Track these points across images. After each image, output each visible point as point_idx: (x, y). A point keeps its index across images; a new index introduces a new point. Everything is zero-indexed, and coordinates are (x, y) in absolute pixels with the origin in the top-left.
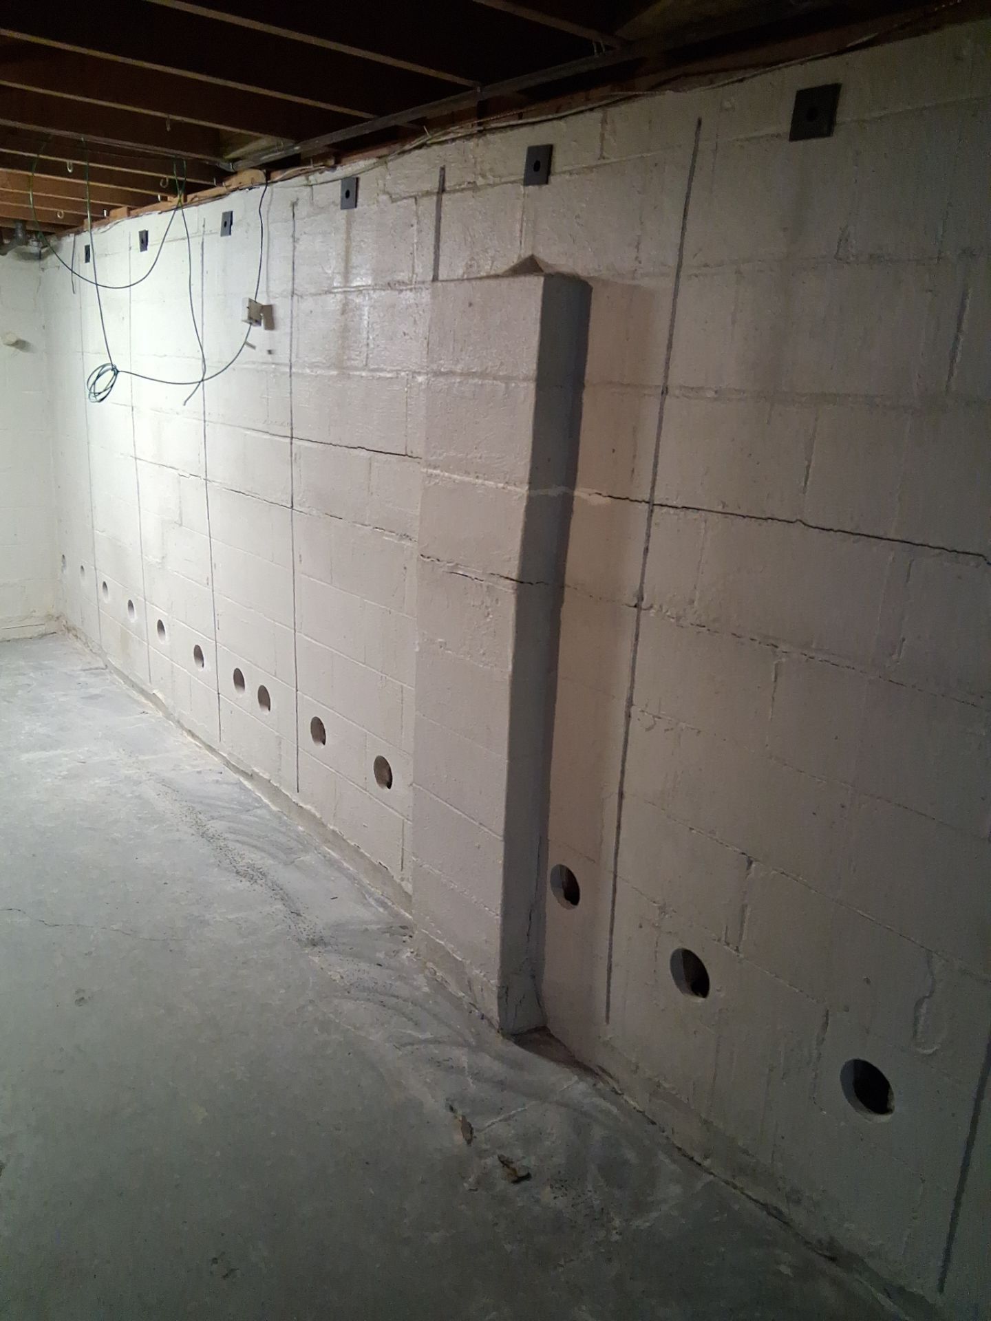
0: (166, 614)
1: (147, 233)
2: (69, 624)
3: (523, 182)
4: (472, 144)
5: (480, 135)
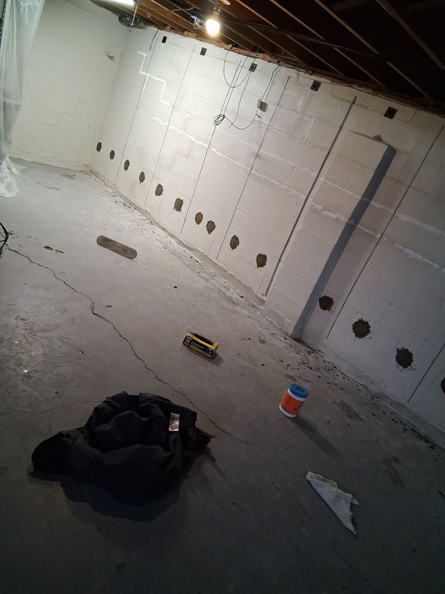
1: (206, 49)
2: (93, 170)
3: (384, 115)
4: (370, 95)
5: (373, 95)
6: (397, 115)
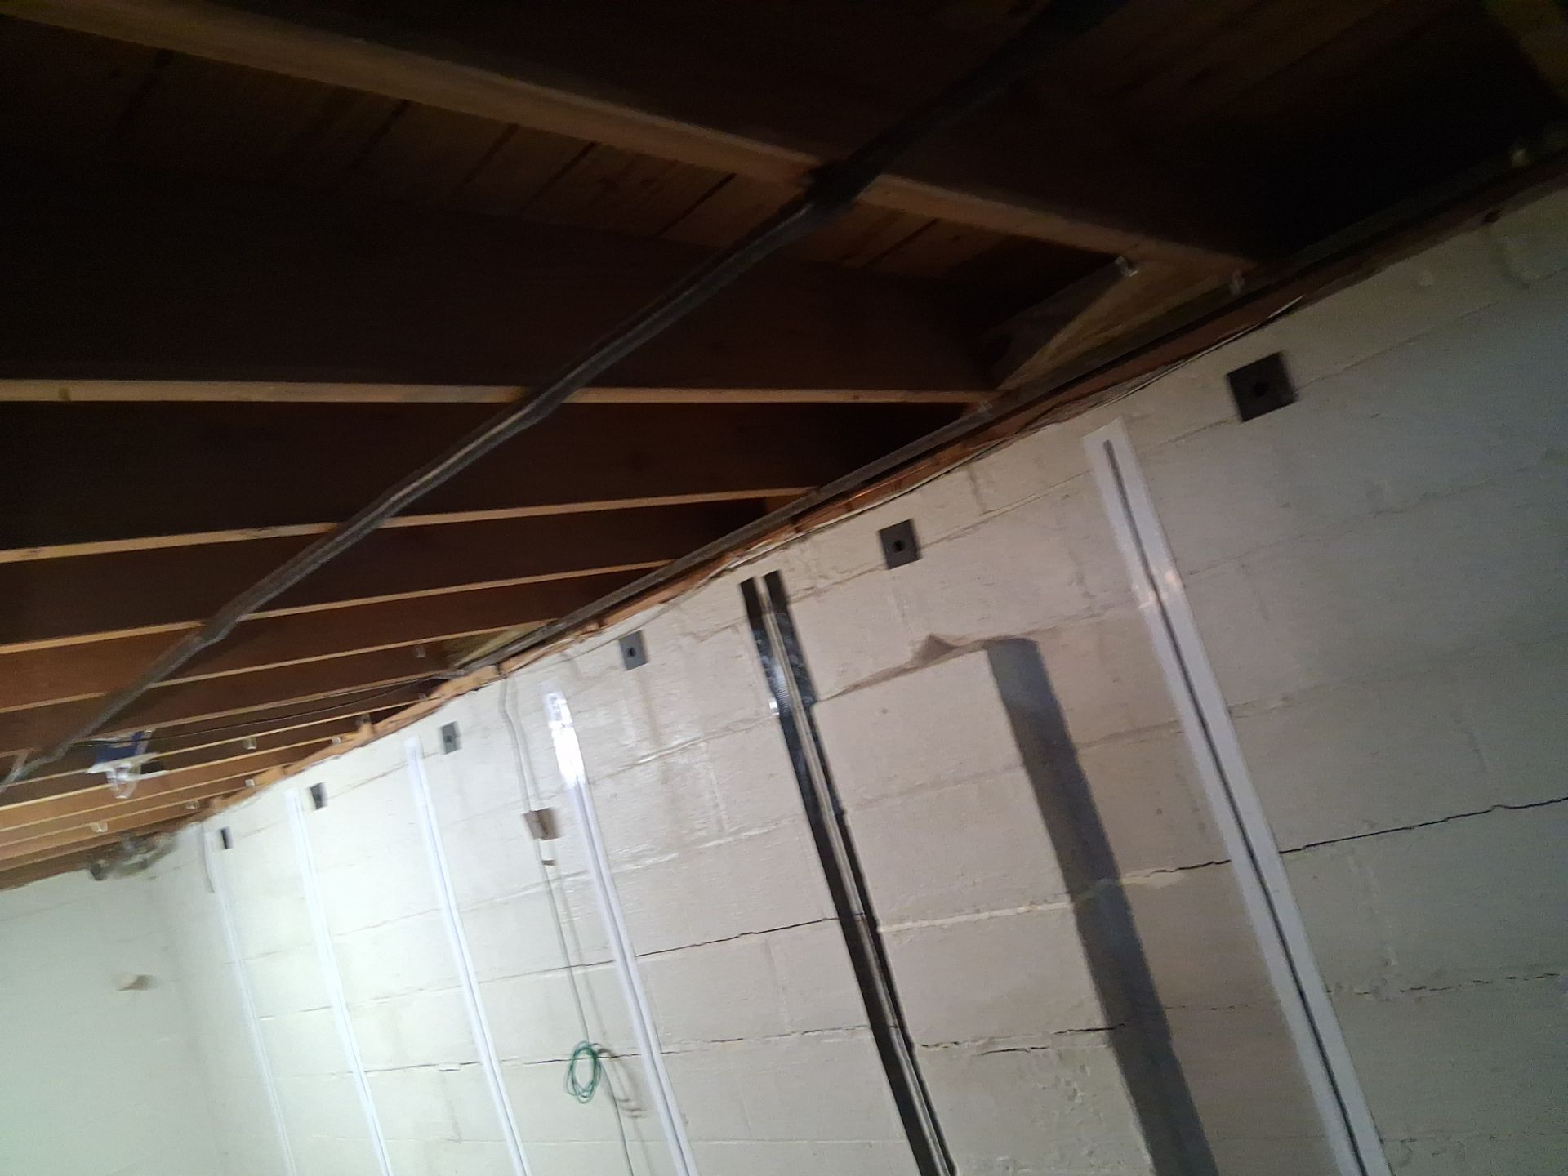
1: (320, 786)
3: (885, 567)
4: (795, 550)
5: (803, 539)
6: (925, 533)
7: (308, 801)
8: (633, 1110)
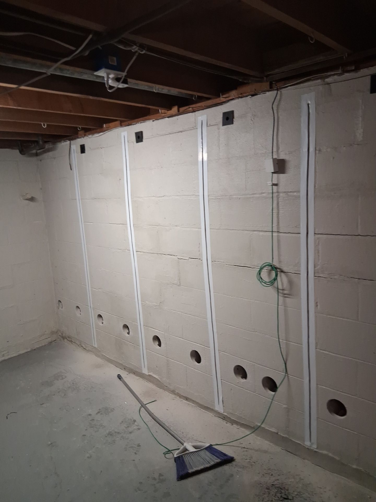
0: (163, 333)
1: (142, 132)
2: (64, 335)
7: (134, 138)
8: (285, 294)
